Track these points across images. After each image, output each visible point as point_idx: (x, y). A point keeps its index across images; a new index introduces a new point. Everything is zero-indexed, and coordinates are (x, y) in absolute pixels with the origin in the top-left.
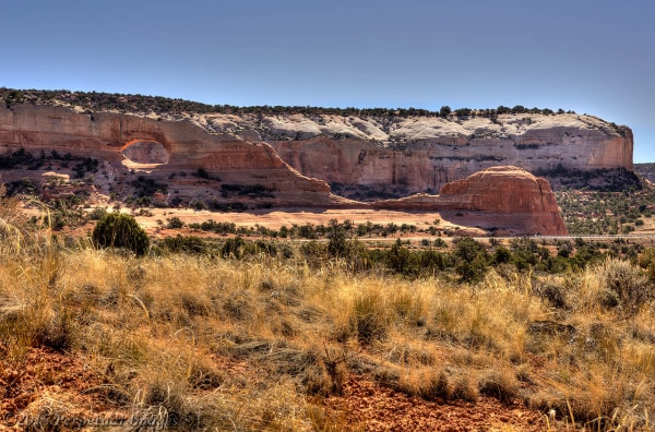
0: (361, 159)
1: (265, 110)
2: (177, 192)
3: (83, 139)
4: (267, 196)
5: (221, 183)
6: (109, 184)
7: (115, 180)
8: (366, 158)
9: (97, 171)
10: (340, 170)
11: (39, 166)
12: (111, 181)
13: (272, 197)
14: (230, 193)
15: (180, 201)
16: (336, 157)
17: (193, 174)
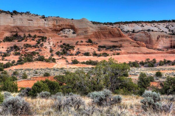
0: (158, 38)
1: (121, 23)
2: (78, 49)
3: (41, 29)
4: (118, 50)
5: (98, 45)
6: (51, 47)
7: (53, 45)
8: (160, 38)
9: (46, 41)
10: (150, 43)
11: (23, 40)
12: (51, 45)
13: (120, 50)
14: (102, 49)
15: (80, 53)
16: (148, 38)
17: (86, 42)
